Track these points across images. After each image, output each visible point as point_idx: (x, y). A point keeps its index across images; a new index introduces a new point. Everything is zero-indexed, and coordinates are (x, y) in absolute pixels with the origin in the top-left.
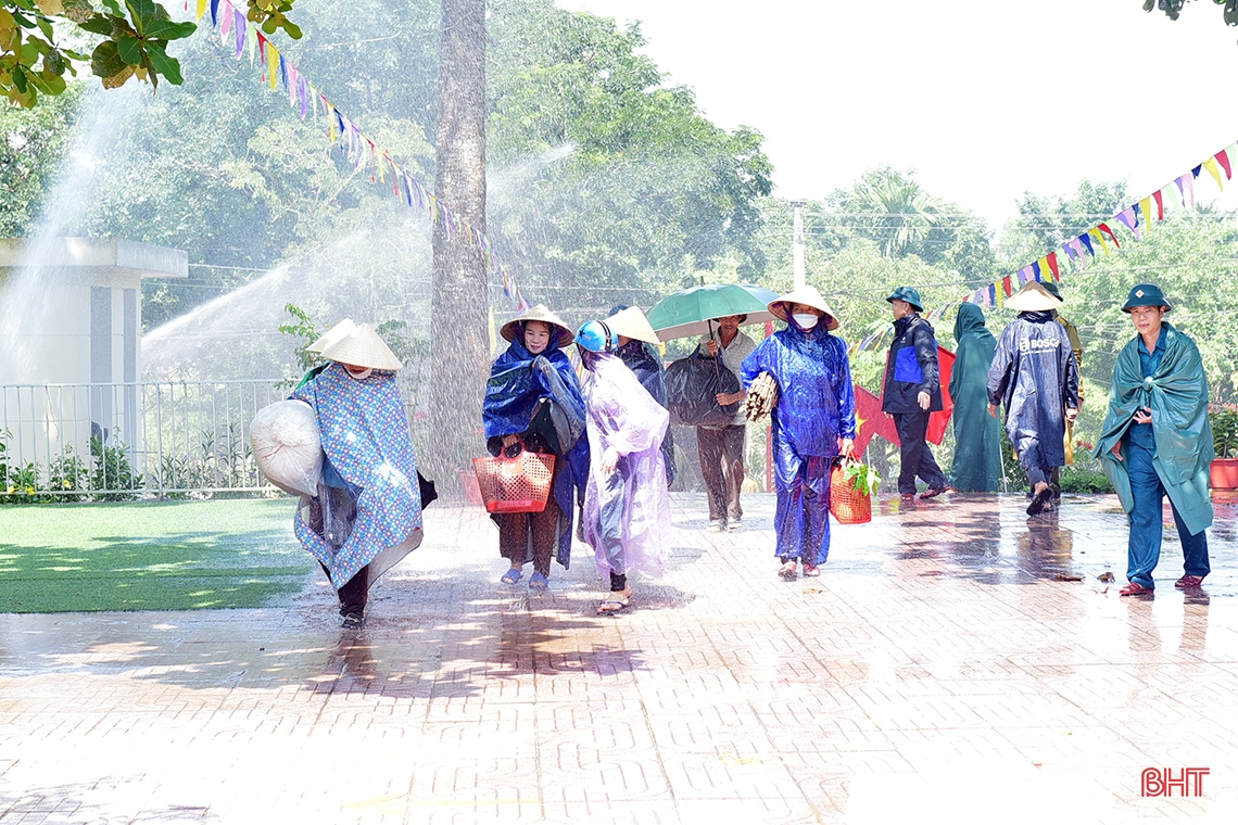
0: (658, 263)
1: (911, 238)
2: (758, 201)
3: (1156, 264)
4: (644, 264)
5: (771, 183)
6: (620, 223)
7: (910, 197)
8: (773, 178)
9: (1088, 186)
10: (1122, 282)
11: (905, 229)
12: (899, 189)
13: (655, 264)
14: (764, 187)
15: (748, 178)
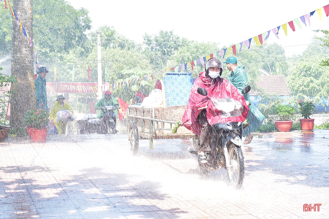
0: (56, 50)
1: (114, 46)
2: (87, 32)
3: (198, 53)
4: (51, 51)
5: (91, 26)
6: (44, 37)
7: (113, 34)
8: (91, 24)
9: (162, 32)
10: (188, 58)
11: (112, 44)
12: (110, 32)
13: (54, 51)
14: (89, 27)
15: (83, 24)
